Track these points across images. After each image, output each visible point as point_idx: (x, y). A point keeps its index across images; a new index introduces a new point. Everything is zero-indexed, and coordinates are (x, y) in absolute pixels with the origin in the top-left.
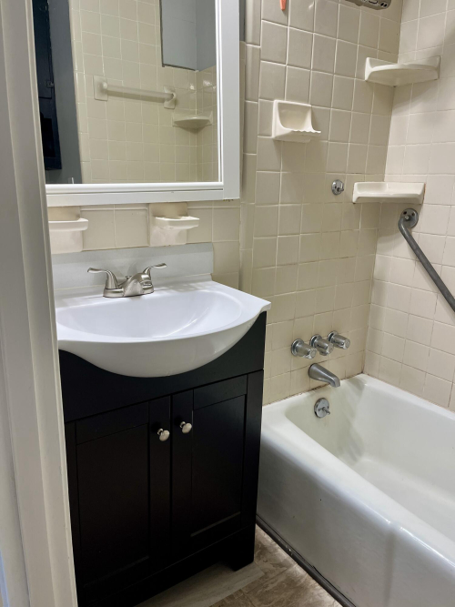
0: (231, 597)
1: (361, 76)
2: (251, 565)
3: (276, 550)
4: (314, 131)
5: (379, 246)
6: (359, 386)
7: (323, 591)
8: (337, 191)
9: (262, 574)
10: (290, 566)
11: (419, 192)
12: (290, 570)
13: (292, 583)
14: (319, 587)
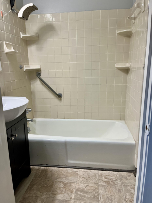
0: (32, 182)
1: (20, 37)
2: (31, 174)
3: (34, 167)
4: (14, 51)
5: (31, 83)
6: (35, 121)
7: (51, 168)
8: (21, 68)
9: (35, 173)
10: (40, 168)
11: (40, 67)
12: (41, 169)
13: (43, 170)
14: (50, 168)
